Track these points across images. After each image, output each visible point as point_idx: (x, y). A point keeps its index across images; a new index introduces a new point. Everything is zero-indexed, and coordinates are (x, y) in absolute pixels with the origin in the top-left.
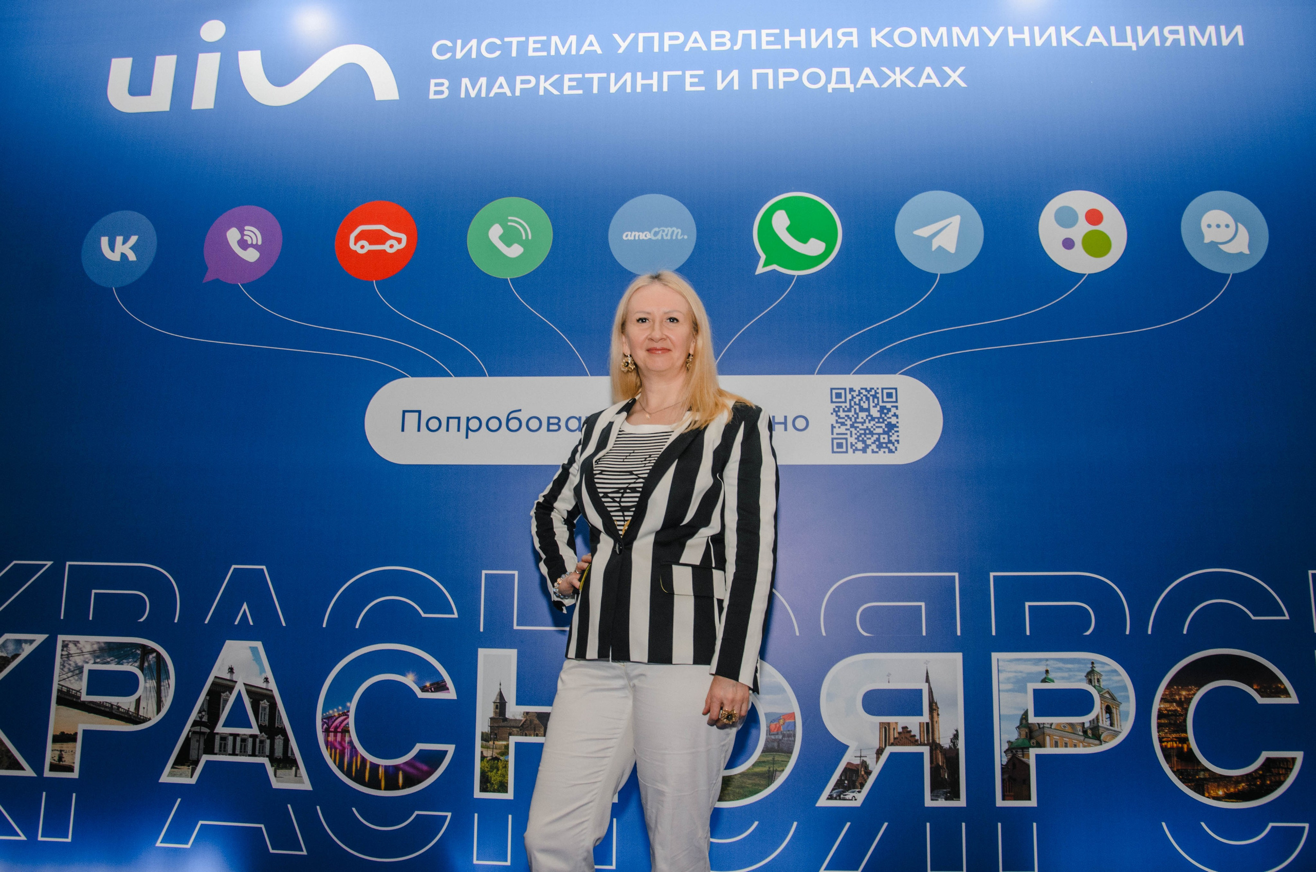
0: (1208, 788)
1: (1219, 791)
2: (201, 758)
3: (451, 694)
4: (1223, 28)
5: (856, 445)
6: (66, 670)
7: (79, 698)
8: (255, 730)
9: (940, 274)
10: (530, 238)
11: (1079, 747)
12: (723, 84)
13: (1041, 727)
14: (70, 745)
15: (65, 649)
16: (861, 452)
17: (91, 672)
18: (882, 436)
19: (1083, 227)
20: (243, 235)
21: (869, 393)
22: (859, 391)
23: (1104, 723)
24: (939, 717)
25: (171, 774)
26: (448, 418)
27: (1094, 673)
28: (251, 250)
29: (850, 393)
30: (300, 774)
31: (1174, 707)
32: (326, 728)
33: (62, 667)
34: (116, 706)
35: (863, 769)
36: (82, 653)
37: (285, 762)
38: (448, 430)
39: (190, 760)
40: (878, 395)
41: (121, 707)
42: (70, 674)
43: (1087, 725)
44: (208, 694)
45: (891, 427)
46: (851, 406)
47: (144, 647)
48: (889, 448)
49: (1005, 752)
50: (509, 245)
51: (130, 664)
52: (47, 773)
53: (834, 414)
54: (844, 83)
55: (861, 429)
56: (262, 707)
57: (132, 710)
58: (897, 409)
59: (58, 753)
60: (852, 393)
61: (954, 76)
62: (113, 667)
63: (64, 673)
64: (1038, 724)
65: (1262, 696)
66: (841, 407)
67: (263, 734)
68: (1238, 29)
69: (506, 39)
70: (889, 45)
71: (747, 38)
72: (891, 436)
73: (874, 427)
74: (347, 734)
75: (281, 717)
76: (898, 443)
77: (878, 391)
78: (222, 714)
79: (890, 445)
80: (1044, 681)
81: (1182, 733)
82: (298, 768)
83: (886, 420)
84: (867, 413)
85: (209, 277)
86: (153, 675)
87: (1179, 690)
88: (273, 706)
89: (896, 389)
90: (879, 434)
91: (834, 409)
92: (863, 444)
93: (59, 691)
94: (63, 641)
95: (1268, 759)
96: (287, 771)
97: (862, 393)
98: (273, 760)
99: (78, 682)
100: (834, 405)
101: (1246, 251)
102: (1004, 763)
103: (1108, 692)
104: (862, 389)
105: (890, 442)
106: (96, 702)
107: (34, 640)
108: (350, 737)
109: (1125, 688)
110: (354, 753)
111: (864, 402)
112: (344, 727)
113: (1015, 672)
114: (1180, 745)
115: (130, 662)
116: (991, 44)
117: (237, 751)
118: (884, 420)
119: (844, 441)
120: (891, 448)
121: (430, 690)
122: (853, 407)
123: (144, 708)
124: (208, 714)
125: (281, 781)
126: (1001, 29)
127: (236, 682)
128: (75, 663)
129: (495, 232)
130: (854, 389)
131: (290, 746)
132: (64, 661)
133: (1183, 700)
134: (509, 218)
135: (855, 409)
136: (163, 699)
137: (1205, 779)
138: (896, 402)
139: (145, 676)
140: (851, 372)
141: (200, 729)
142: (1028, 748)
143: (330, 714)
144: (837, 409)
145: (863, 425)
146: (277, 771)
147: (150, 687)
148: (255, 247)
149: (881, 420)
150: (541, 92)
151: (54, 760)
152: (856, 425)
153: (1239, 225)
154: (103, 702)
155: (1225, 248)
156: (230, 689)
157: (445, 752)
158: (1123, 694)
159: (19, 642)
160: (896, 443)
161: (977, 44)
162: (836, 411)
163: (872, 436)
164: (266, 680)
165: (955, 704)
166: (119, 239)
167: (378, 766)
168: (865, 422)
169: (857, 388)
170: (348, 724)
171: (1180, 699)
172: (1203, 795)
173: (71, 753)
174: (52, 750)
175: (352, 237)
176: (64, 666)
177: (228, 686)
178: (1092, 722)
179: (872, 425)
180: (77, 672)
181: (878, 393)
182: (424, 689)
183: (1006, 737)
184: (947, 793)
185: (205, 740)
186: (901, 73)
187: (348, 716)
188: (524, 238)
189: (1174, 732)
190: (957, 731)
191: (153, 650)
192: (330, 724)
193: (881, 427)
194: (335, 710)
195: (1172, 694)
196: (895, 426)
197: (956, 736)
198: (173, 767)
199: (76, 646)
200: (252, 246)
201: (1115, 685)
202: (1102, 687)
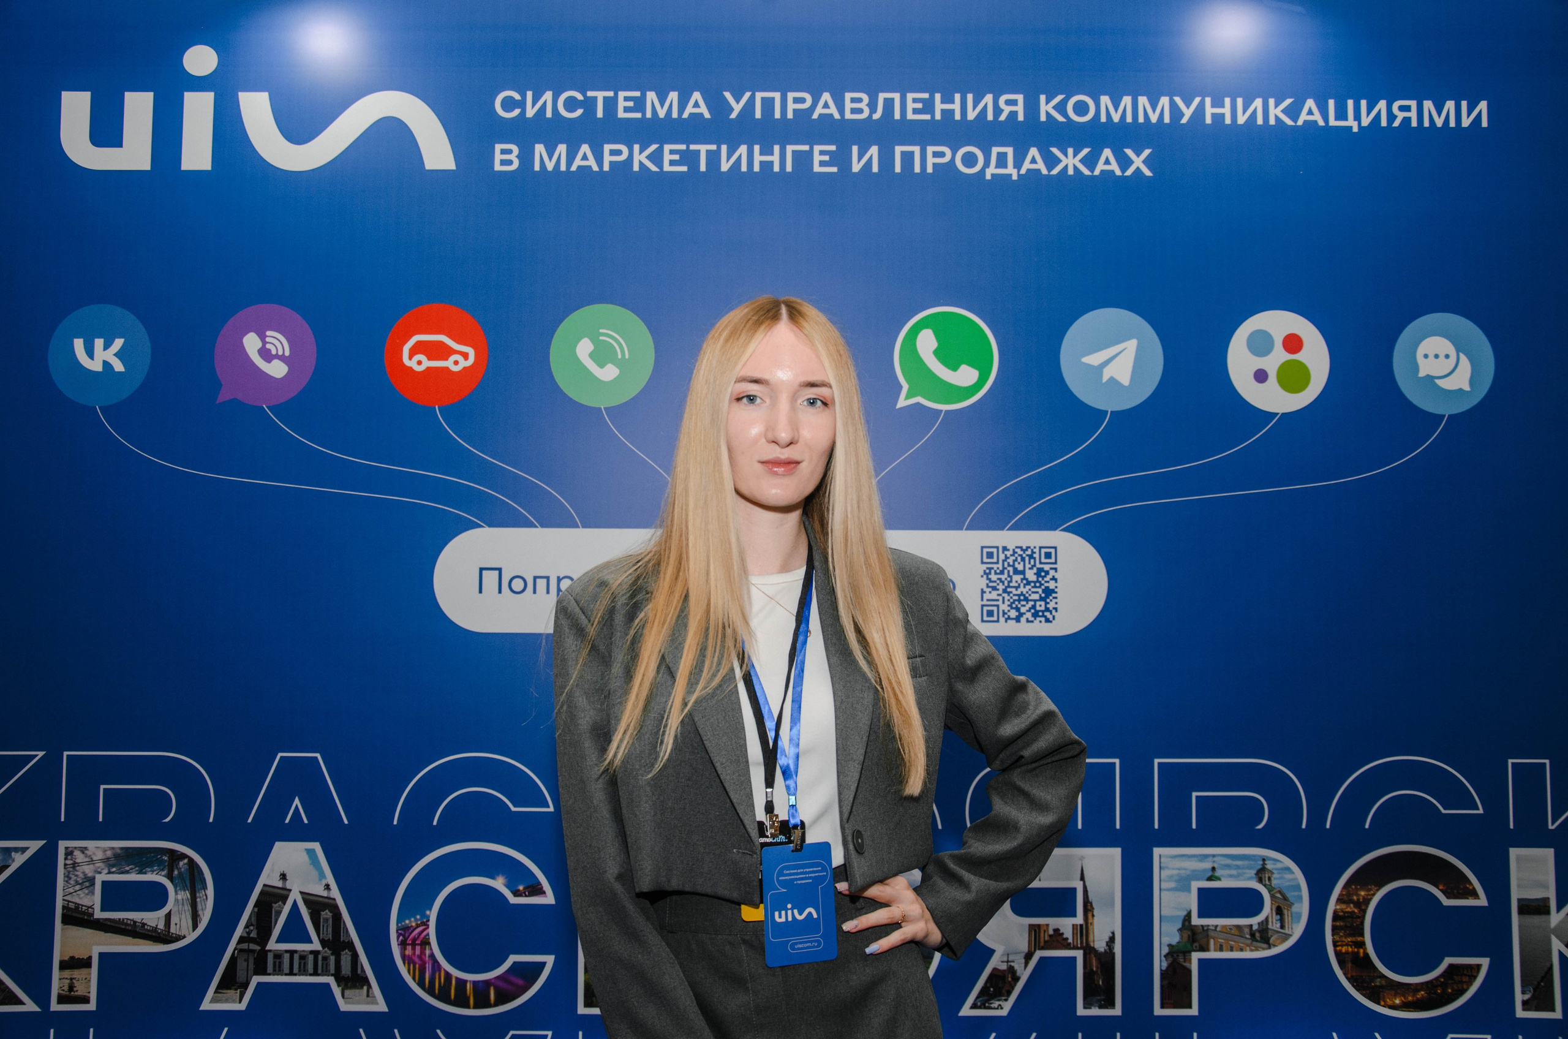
0: (1384, 996)
1: (1395, 999)
2: (251, 980)
3: (549, 899)
4: (1464, 104)
5: (1009, 614)
6: (72, 882)
7: (93, 915)
8: (316, 945)
9: (1111, 412)
10: (627, 357)
11: (1246, 951)
12: (860, 163)
13: (1205, 929)
14: (84, 971)
15: (69, 857)
16: (1014, 621)
17: (105, 884)
18: (1038, 603)
19: (1279, 356)
20: (264, 343)
21: (1024, 553)
22: (1014, 550)
23: (1274, 925)
24: (1095, 918)
25: (214, 1000)
26: (535, 578)
27: (1265, 871)
28: (276, 362)
29: (1003, 553)
30: (373, 993)
31: (1351, 908)
32: (402, 940)
33: (66, 879)
34: (140, 923)
35: (1010, 976)
36: (92, 861)
37: (354, 980)
38: (535, 592)
39: (237, 983)
40: (1035, 555)
41: (146, 924)
42: (78, 887)
43: (1255, 927)
44: (255, 906)
45: (1049, 592)
46: (1004, 568)
47: (172, 852)
48: (1045, 617)
49: (1165, 956)
50: (601, 365)
51: (155, 873)
52: (55, 1007)
53: (985, 576)
54: (1006, 167)
55: (1015, 595)
56: (323, 919)
57: (161, 926)
58: (1056, 571)
59: (68, 981)
60: (1006, 552)
61: (1138, 162)
62: (133, 877)
63: (70, 886)
64: (1202, 926)
65: (1448, 898)
66: (993, 568)
67: (326, 949)
68: (1483, 106)
69: (590, 94)
70: (1060, 119)
71: (889, 103)
72: (1048, 603)
73: (1030, 592)
74: (427, 947)
75: (347, 929)
76: (1056, 611)
77: (1035, 550)
78: (274, 928)
79: (1047, 614)
80: (1210, 879)
81: (1358, 936)
82: (369, 987)
83: (1043, 584)
84: (1022, 576)
85: (224, 396)
86: (186, 885)
87: (1356, 889)
88: (337, 916)
89: (1055, 548)
90: (1035, 601)
91: (985, 571)
92: (1016, 611)
93: (64, 908)
94: (66, 848)
95: (1451, 966)
96: (357, 991)
97: (1017, 553)
98: (339, 979)
99: (89, 897)
100: (985, 567)
101: (1467, 388)
102: (1164, 968)
103: (1280, 892)
104: (1017, 547)
105: (1047, 610)
106: (114, 919)
107: (28, 848)
108: (431, 949)
109: (1298, 888)
110: (436, 967)
111: (1019, 563)
112: (423, 938)
113: (1179, 869)
114: (1356, 950)
115: (155, 871)
116: (1184, 121)
117: (296, 970)
118: (1041, 584)
119: (995, 609)
120: (1048, 617)
121: (524, 895)
122: (1006, 568)
123: (176, 924)
124: (257, 928)
125: (348, 1003)
126: (1197, 100)
127: (290, 890)
128: (83, 872)
129: (584, 349)
130: (1008, 548)
131: (359, 963)
132: (69, 872)
133: (1361, 900)
134: (601, 331)
135: (1009, 571)
136: (200, 913)
137: (1382, 987)
138: (1055, 563)
139: (175, 887)
140: (1005, 526)
141: (249, 945)
142: (1190, 952)
143: (406, 924)
144: (988, 571)
145: (1017, 590)
146: (345, 991)
147: (183, 899)
148: (282, 358)
149: (1038, 584)
150: (636, 168)
151: (63, 990)
152: (1009, 590)
153: (1462, 356)
154: (123, 919)
155: (1442, 383)
156: (284, 899)
157: (544, 964)
158: (1296, 894)
159: (8, 851)
160: (1054, 611)
161: (1167, 120)
162: (987, 574)
163: (1027, 603)
164: (327, 887)
165: (1112, 904)
166: (99, 343)
167: (465, 982)
168: (1019, 586)
169: (1011, 547)
170: (428, 934)
171: (1358, 899)
172: (1379, 1004)
173: (84, 981)
174: (60, 979)
175: (406, 349)
176: (70, 878)
177: (281, 895)
178: (1261, 925)
179: (1028, 590)
180: (87, 884)
181: (1035, 553)
182: (516, 893)
183: (1166, 940)
184: (1101, 1000)
185: (255, 959)
186: (1075, 156)
187: (428, 926)
188: (620, 357)
189: (1350, 935)
190: (1113, 933)
191: (184, 856)
192: (407, 935)
193: (1037, 592)
194: (413, 919)
195: (1349, 894)
196: (1053, 591)
197: (1112, 939)
198: (216, 992)
199: (83, 853)
200: (277, 357)
201: (1288, 884)
202: (1273, 886)
